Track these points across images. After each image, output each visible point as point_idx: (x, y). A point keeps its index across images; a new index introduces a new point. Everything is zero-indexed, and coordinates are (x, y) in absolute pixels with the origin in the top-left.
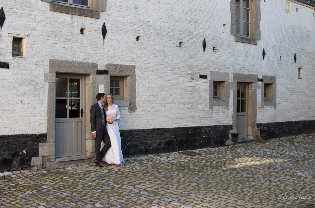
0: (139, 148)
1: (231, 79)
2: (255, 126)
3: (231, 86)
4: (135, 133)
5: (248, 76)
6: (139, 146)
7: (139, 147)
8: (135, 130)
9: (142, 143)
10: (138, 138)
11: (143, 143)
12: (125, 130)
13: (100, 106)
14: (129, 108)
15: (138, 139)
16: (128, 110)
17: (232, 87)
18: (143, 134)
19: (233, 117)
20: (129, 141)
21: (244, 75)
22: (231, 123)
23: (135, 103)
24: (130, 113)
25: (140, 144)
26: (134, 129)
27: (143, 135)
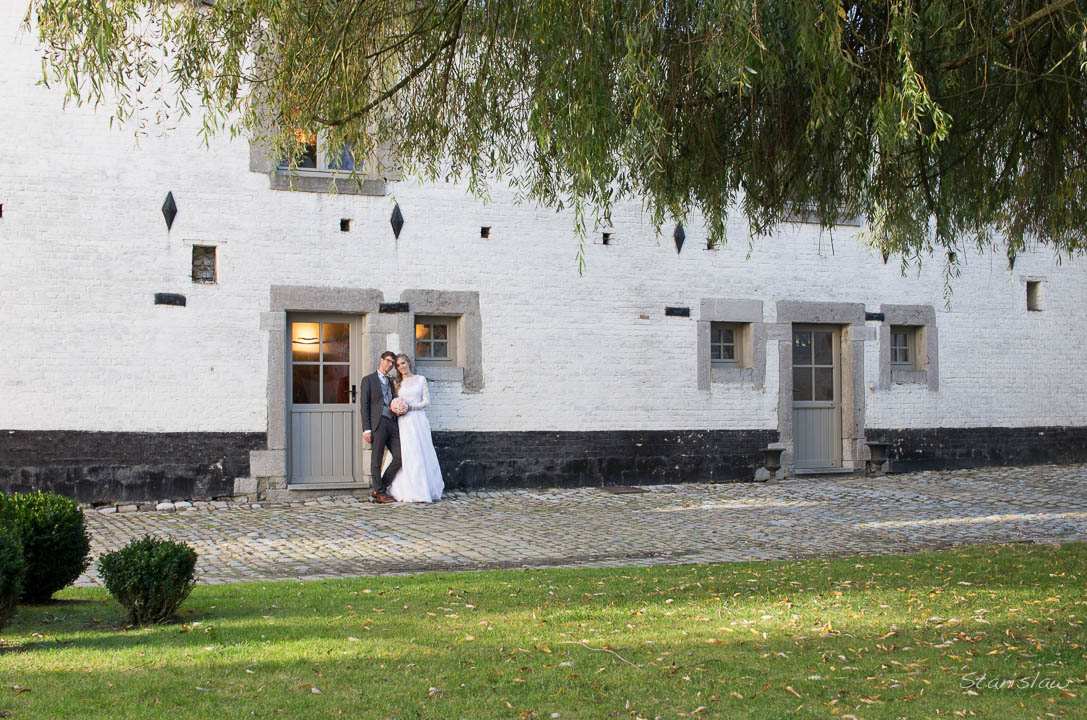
0: (492, 474)
1: (770, 315)
2: (861, 434)
3: (770, 332)
4: (480, 439)
5: (832, 308)
6: (491, 468)
7: (494, 471)
8: (481, 433)
9: (500, 464)
10: (489, 450)
11: (502, 463)
12: (453, 433)
13: (382, 379)
14: (465, 384)
15: (490, 454)
16: (461, 390)
17: (774, 336)
18: (502, 442)
19: (778, 409)
20: (466, 456)
21: (813, 306)
22: (772, 424)
23: (479, 373)
24: (465, 396)
25: (494, 465)
26: (478, 430)
27: (504, 443)
